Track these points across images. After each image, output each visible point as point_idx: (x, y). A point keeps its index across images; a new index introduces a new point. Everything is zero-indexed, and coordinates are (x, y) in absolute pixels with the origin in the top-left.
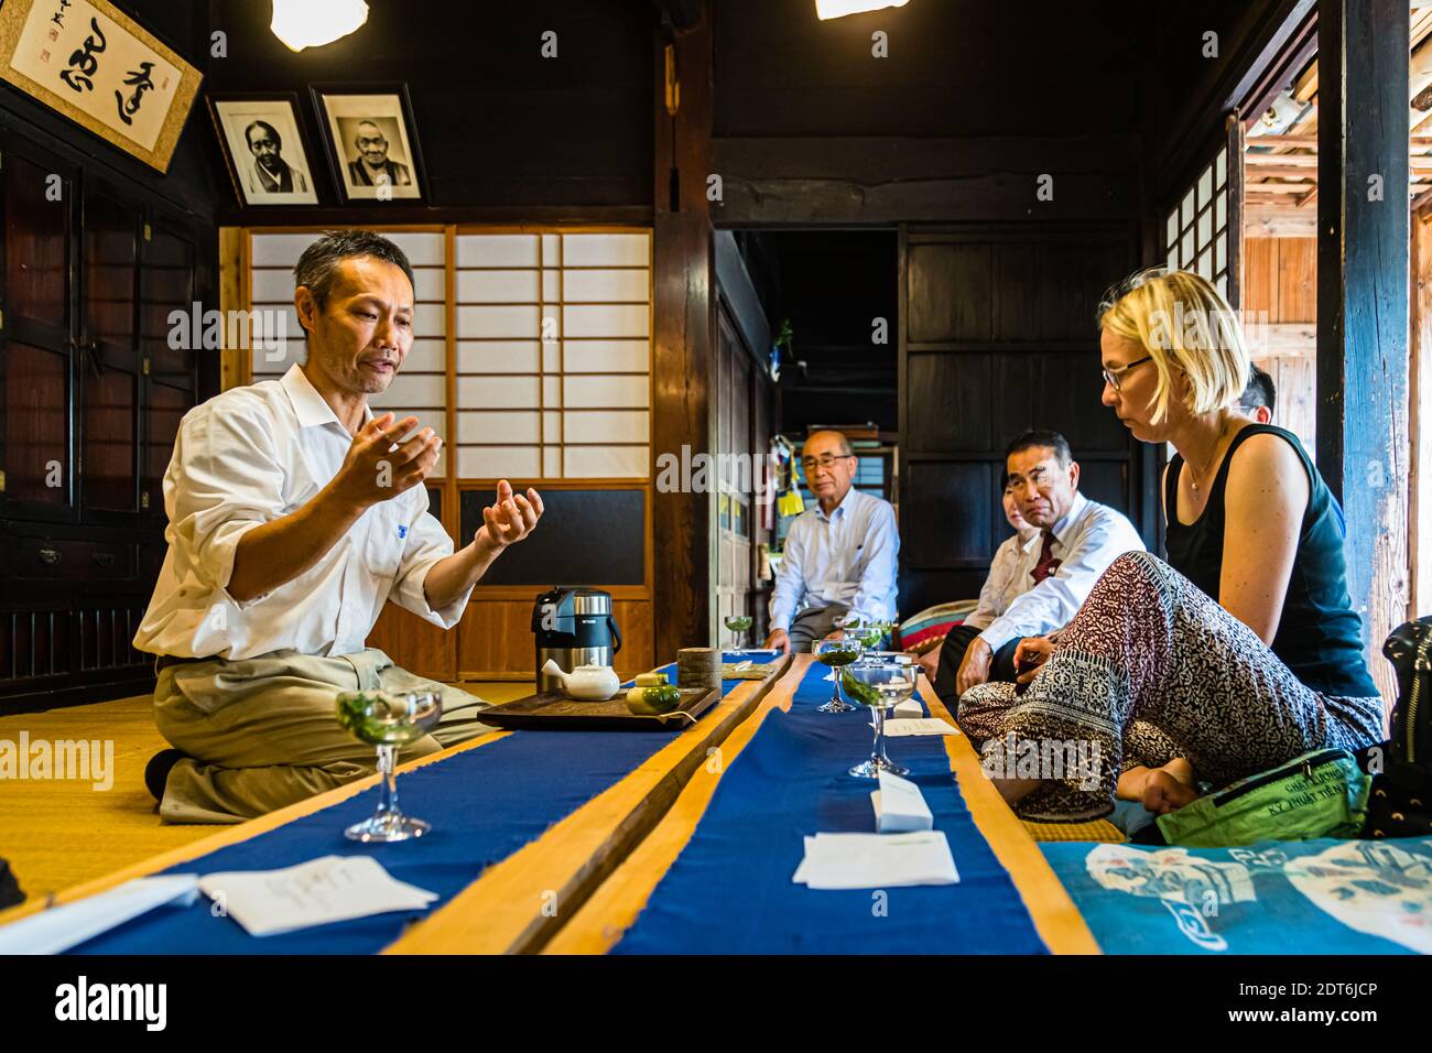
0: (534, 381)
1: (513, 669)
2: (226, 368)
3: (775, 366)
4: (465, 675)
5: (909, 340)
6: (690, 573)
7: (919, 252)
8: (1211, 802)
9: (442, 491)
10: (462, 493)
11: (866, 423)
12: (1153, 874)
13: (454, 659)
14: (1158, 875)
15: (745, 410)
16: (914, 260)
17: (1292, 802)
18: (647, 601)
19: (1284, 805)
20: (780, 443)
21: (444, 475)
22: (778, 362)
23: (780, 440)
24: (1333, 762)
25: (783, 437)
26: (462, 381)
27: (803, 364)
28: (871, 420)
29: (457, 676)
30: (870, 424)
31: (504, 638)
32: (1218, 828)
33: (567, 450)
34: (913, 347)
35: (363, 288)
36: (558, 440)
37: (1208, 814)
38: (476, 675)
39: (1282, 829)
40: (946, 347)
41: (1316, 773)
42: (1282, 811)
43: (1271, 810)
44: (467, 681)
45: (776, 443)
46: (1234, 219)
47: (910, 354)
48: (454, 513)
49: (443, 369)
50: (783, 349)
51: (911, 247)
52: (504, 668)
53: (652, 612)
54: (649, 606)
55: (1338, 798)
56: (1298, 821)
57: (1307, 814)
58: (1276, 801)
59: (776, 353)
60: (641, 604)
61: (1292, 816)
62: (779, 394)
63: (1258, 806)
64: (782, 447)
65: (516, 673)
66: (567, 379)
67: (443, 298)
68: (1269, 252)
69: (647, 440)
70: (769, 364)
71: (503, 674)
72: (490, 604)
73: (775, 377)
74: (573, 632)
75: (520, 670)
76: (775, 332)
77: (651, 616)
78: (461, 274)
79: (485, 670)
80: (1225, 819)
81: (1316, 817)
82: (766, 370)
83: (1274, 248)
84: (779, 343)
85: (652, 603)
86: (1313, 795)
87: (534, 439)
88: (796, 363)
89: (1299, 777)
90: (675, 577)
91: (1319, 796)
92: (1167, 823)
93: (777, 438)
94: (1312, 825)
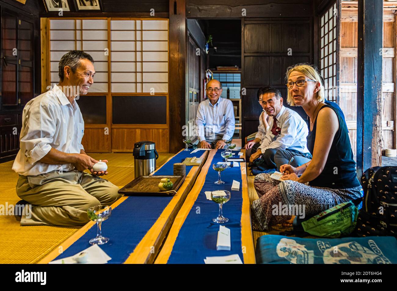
0: (134, 64)
1: (128, 149)
2: (43, 60)
3: (207, 49)
4: (114, 150)
5: (245, 53)
6: (180, 121)
7: (248, 26)
8: (316, 220)
9: (107, 97)
10: (113, 97)
11: (235, 66)
12: (291, 251)
13: (110, 146)
14: (292, 251)
15: (198, 63)
16: (246, 29)
17: (338, 220)
18: (167, 129)
19: (336, 221)
20: (208, 72)
21: (107, 92)
22: (208, 48)
23: (209, 71)
24: (349, 208)
25: (210, 70)
26: (113, 64)
27: (216, 48)
28: (236, 65)
29: (111, 151)
30: (236, 66)
31: (125, 140)
32: (318, 227)
33: (144, 84)
34: (246, 55)
35: (87, 68)
36: (141, 81)
37: (315, 223)
38: (117, 151)
39: (335, 228)
40: (256, 55)
41: (344, 211)
42: (335, 223)
43: (332, 223)
44: (114, 153)
45: (207, 72)
46: (338, 25)
47: (245, 56)
48: (110, 103)
49: (107, 60)
50: (209, 44)
51: (245, 25)
52: (125, 149)
53: (169, 132)
54: (168, 130)
55: (350, 218)
56: (339, 226)
57: (341, 224)
58: (333, 220)
59: (207, 45)
60: (166, 130)
61: (338, 224)
62: (208, 57)
63: (329, 221)
64: (209, 73)
65: (129, 150)
66: (143, 63)
67: (107, 39)
68: (352, 26)
69: (167, 81)
70: (205, 48)
71: (125, 150)
72: (121, 130)
73: (207, 52)
74: (145, 155)
75: (130, 149)
76: (207, 39)
77: (168, 133)
78: (112, 32)
79: (120, 149)
80: (320, 225)
81: (344, 225)
82: (204, 51)
83: (354, 25)
84: (208, 42)
85: (169, 130)
86: (343, 218)
87: (134, 81)
88: (213, 48)
89: (340, 213)
90: (175, 123)
91: (345, 218)
92: (304, 224)
93: (208, 70)
94: (343, 227)
